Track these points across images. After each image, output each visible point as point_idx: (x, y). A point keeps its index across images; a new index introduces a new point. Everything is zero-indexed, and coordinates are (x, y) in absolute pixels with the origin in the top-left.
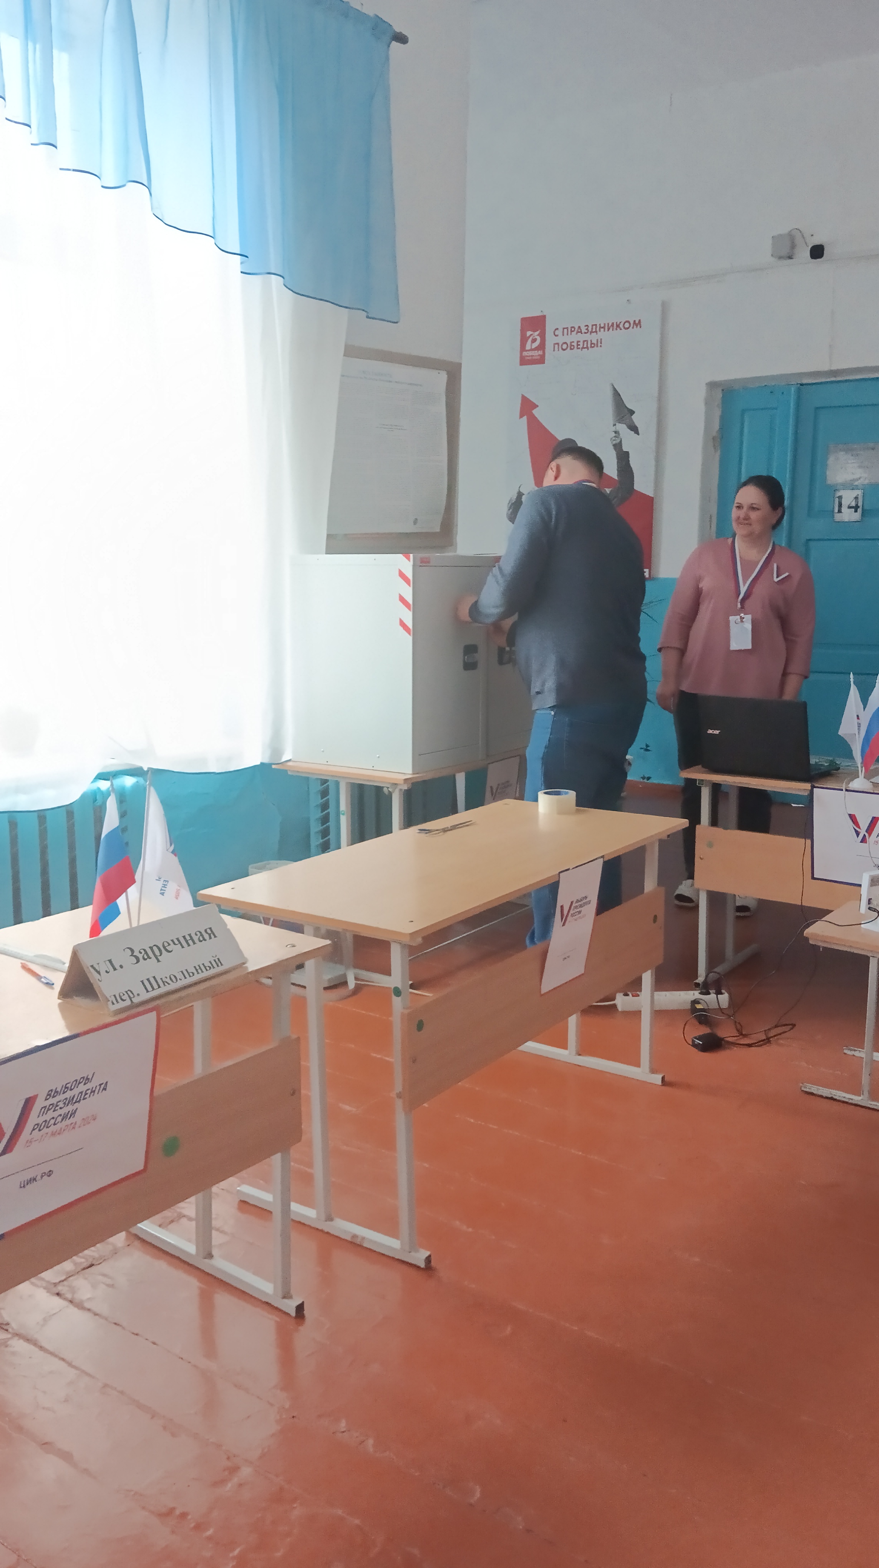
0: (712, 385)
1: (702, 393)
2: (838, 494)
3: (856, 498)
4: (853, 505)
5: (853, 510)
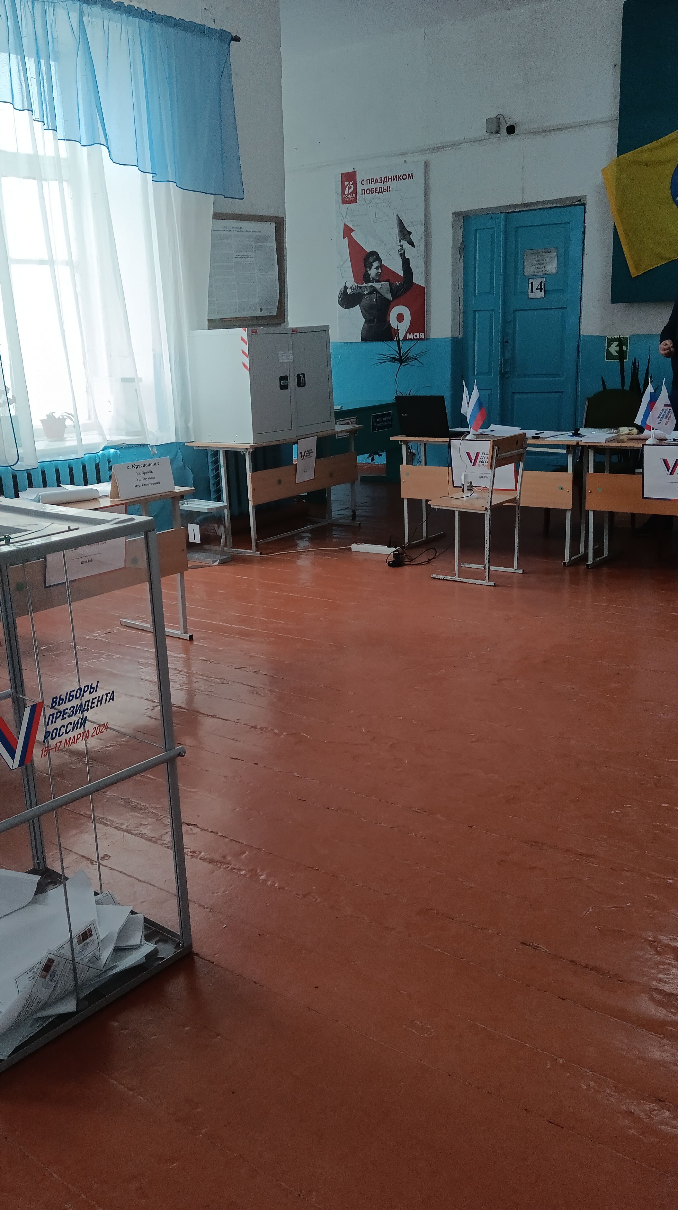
0: (456, 215)
1: (450, 219)
2: (530, 281)
3: (541, 283)
4: (539, 287)
5: (539, 290)
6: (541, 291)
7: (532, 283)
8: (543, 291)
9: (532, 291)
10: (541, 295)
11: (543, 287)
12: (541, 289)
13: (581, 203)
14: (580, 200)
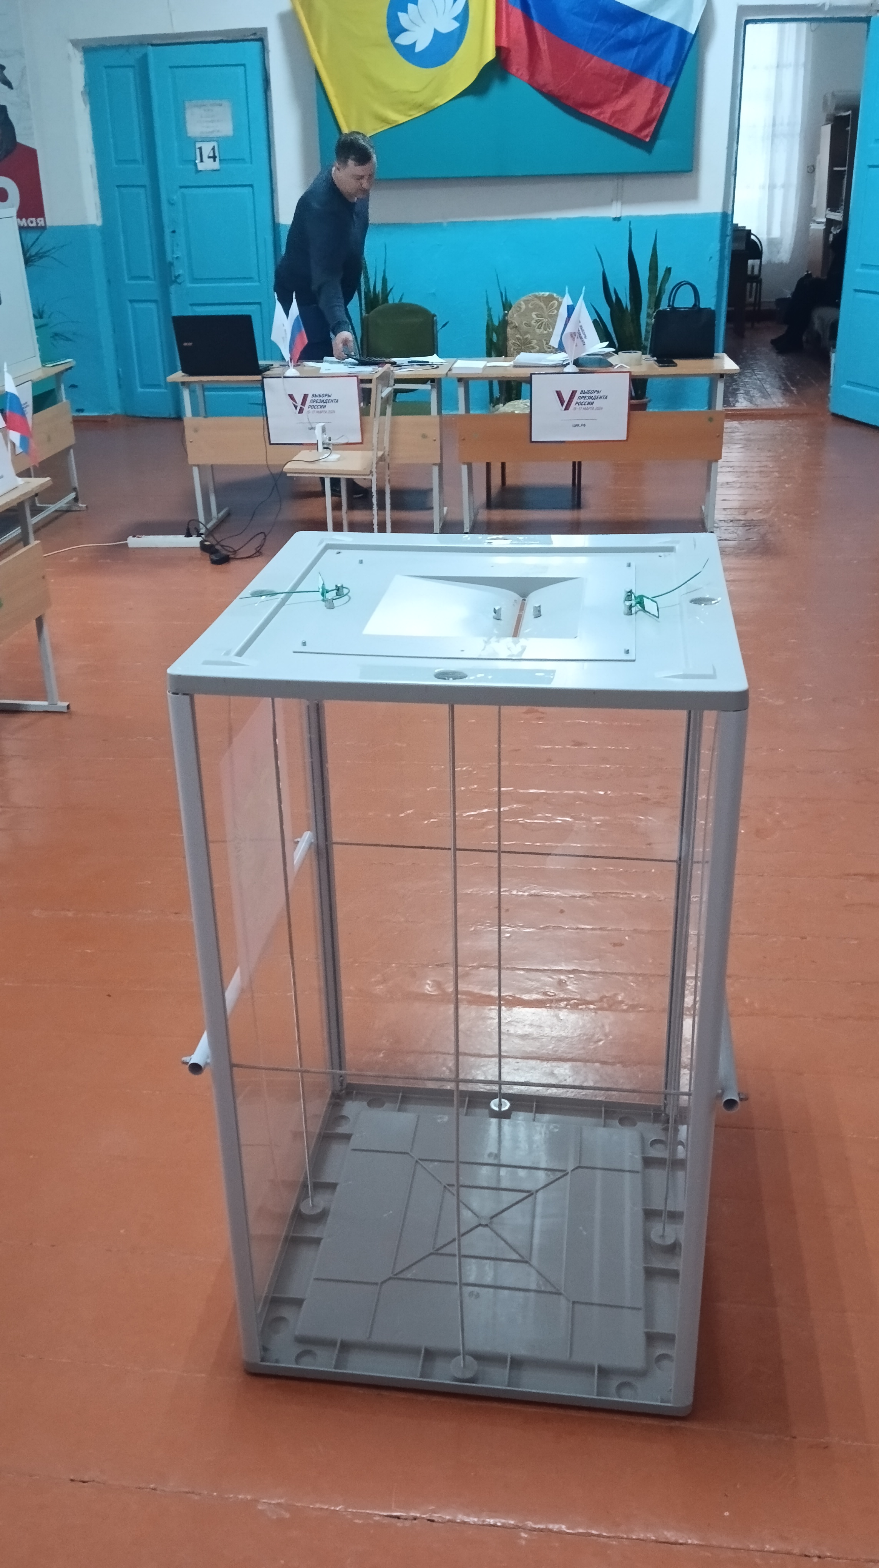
0: (74, 43)
2: (198, 145)
3: (213, 149)
4: (211, 155)
5: (212, 160)
6: (215, 161)
7: (200, 149)
8: (217, 159)
9: (202, 161)
10: (216, 165)
11: (217, 154)
12: (214, 157)
13: (259, 37)
14: (255, 34)
